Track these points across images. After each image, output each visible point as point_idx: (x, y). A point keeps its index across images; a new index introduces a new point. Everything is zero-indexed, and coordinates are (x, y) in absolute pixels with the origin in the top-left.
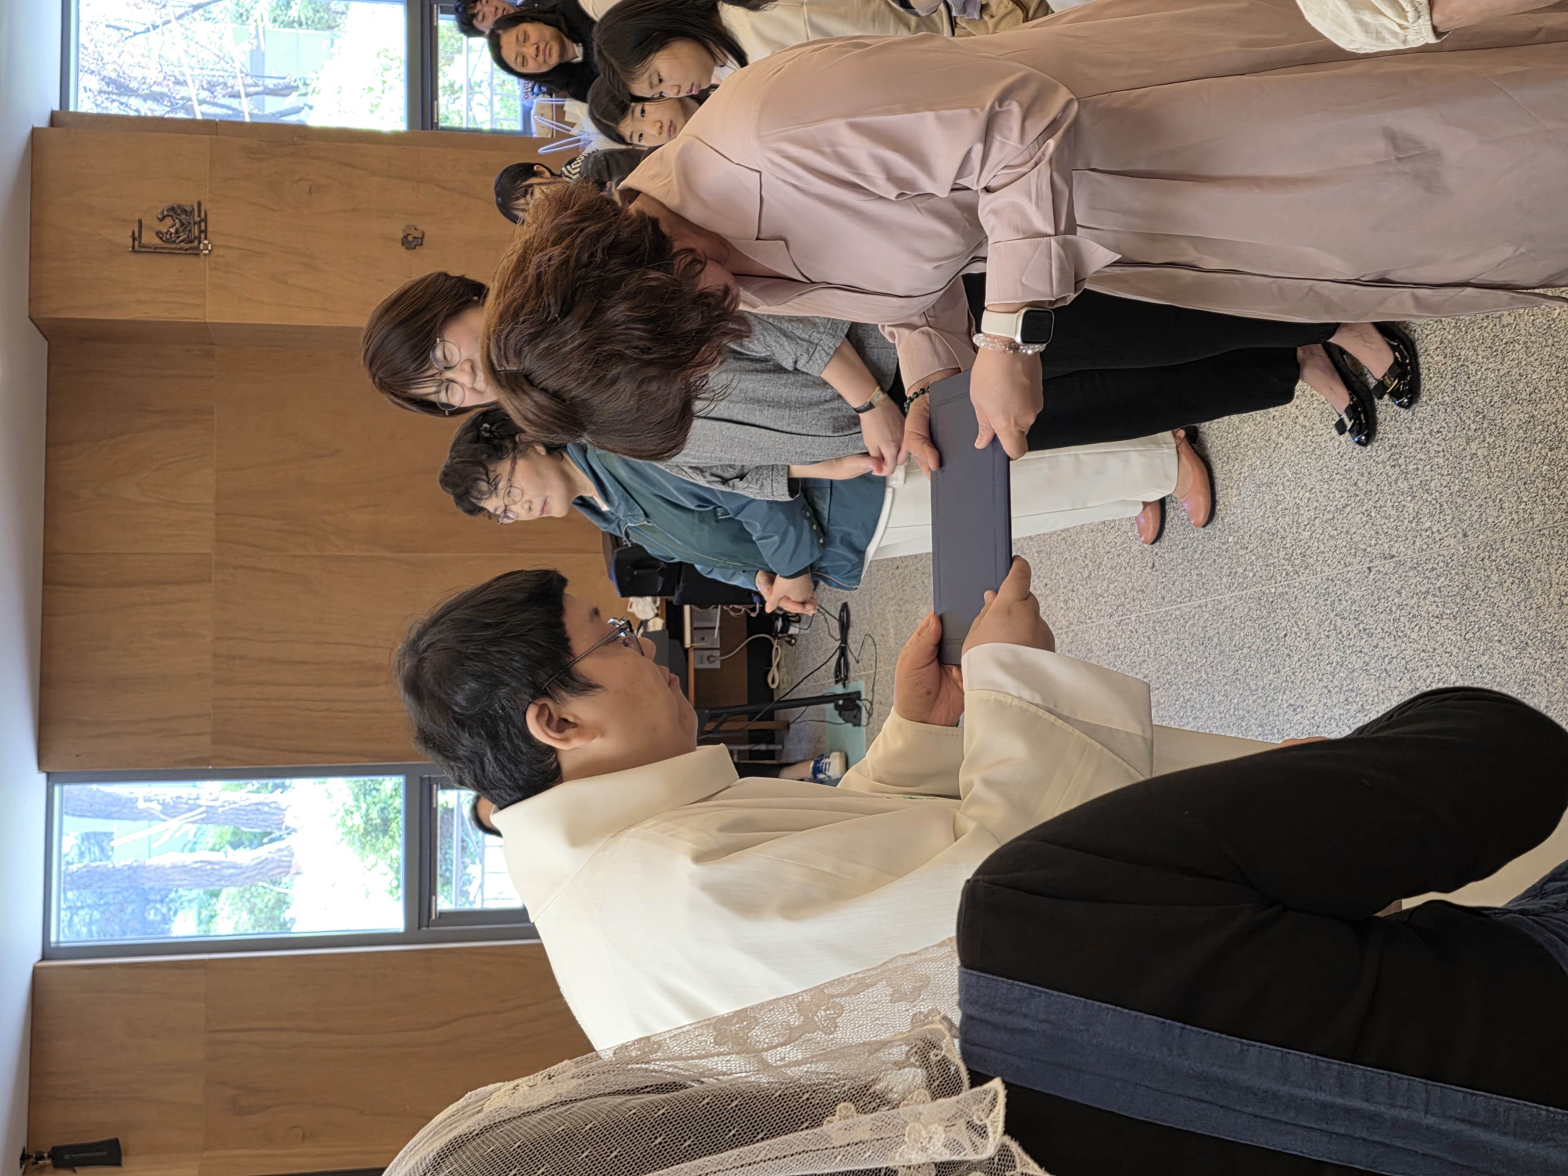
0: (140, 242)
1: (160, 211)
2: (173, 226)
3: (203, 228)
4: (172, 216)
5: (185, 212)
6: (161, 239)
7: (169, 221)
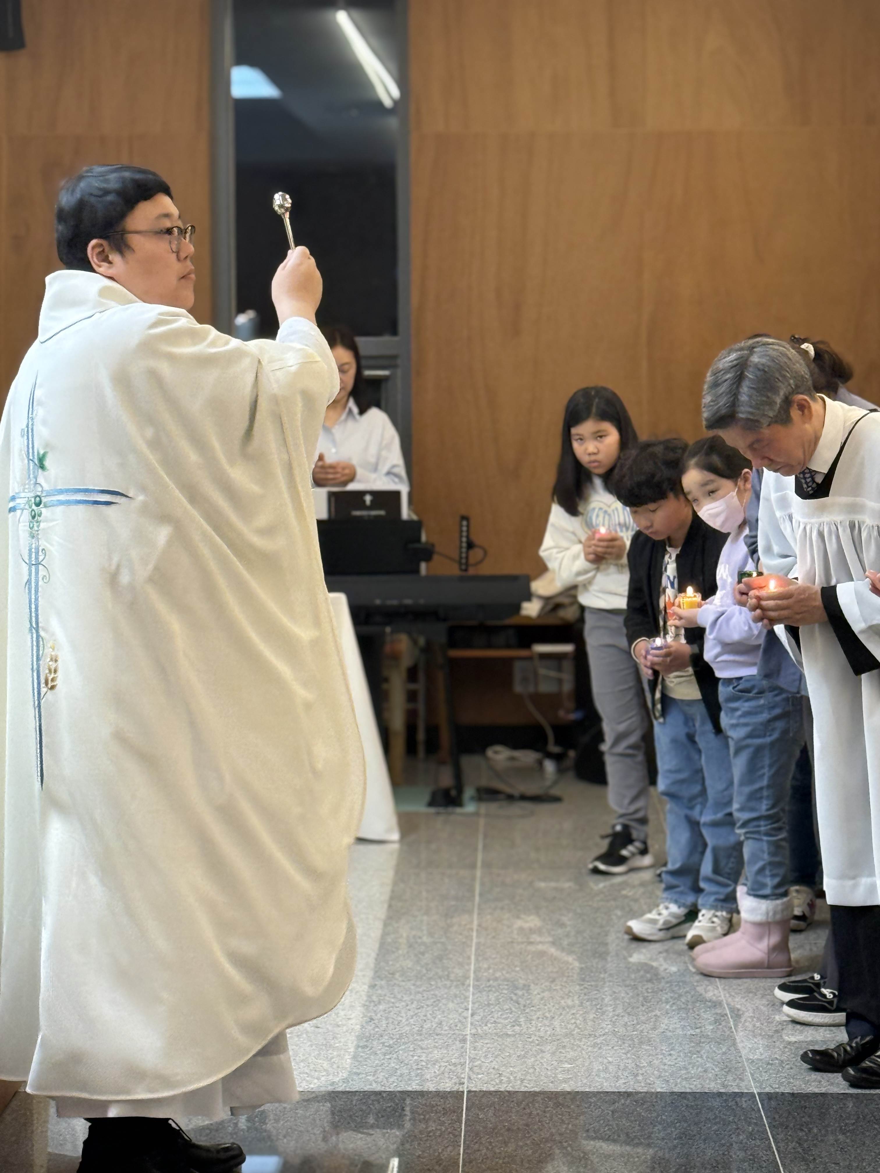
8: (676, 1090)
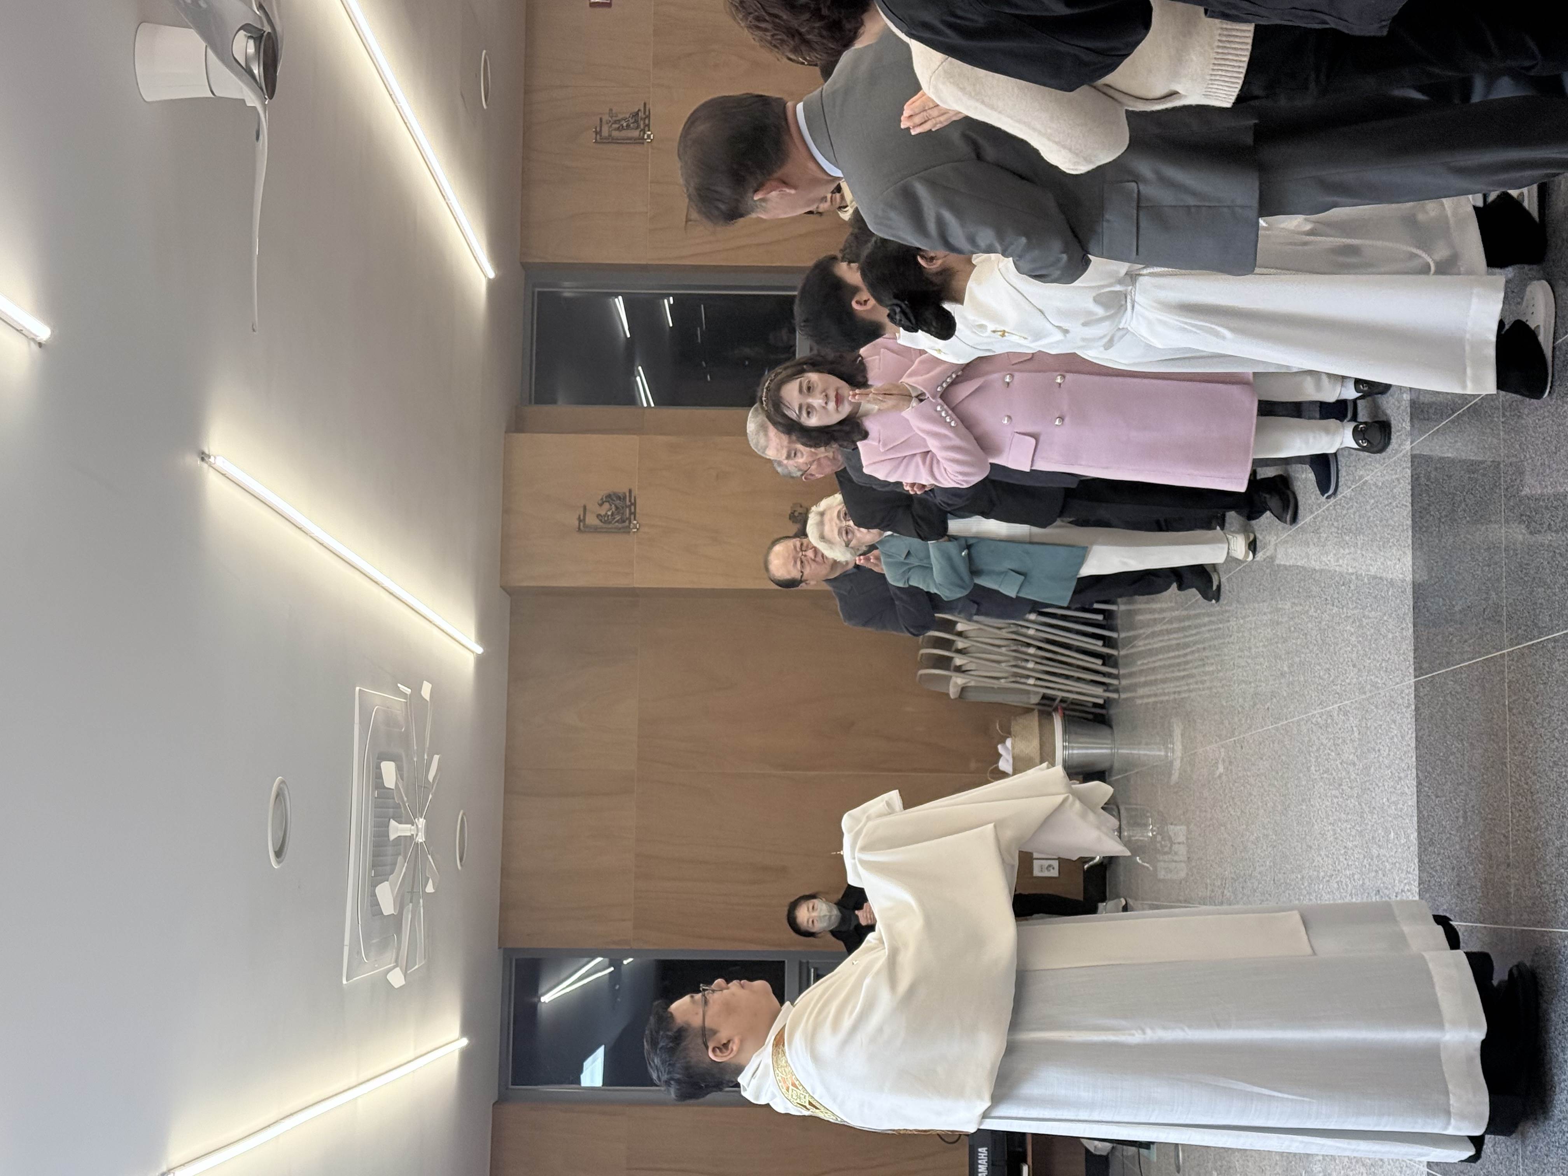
0: (584, 524)
1: (600, 498)
2: (609, 510)
3: (633, 510)
4: (609, 502)
5: (619, 498)
6: (601, 521)
7: (607, 505)
8: (1413, 745)
